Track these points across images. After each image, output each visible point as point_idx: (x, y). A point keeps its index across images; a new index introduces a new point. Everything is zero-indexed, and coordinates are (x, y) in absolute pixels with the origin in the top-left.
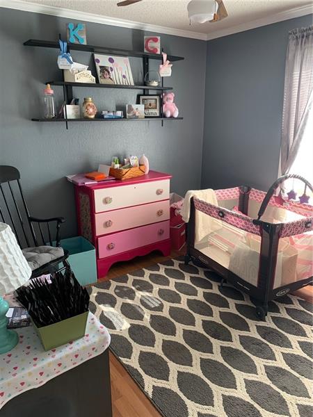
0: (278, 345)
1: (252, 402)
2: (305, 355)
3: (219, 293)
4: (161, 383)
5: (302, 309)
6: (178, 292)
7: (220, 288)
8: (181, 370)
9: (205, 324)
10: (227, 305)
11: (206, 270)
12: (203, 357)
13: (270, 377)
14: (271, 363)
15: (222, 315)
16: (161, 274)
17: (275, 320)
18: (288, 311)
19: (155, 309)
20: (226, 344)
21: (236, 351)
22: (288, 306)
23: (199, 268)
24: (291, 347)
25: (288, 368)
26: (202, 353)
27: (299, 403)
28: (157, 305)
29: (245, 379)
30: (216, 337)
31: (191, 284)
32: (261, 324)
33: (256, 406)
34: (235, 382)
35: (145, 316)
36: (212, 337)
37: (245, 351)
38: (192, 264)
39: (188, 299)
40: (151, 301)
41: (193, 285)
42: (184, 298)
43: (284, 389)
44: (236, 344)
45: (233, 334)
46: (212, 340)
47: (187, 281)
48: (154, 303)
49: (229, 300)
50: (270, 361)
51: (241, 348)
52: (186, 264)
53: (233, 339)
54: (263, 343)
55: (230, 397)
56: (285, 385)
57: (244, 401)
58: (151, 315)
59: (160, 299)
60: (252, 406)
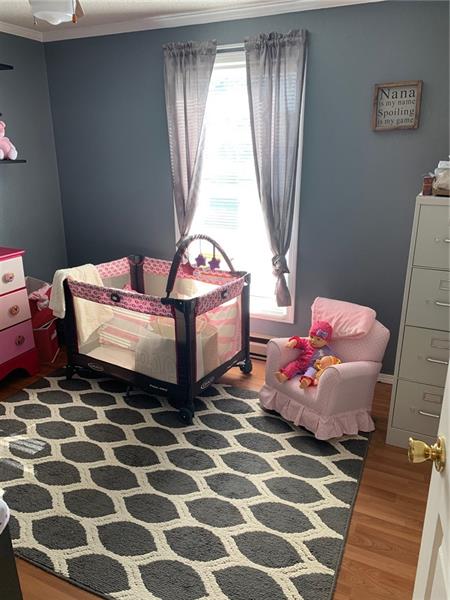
0: (215, 448)
1: (201, 525)
2: (245, 450)
3: (126, 406)
4: (77, 552)
5: (231, 397)
6: (67, 421)
7: (127, 400)
8: (101, 524)
9: (118, 452)
10: (141, 419)
11: (100, 380)
12: (126, 496)
13: (214, 488)
14: (211, 472)
15: (138, 434)
16: (33, 402)
17: (204, 419)
18: (216, 403)
19: (39, 455)
20: (152, 469)
21: (168, 472)
22: (215, 398)
23: (90, 381)
24: (228, 445)
25: (230, 471)
26: (125, 491)
27: (251, 504)
28: (40, 449)
29: (186, 503)
30: (138, 463)
31: (84, 405)
32: (189, 429)
33: (207, 527)
34: (175, 510)
35: (26, 469)
36: (132, 465)
37: (178, 469)
38: (79, 377)
39: (85, 427)
40: (29, 446)
41: (87, 406)
42: (79, 427)
43: (232, 495)
44: (166, 465)
45: (158, 454)
46: (133, 470)
47: (77, 402)
48: (34, 446)
49: (142, 411)
50: (209, 470)
51: (172, 467)
52: (69, 378)
53: (160, 459)
54: (197, 452)
55: (173, 531)
56: (232, 491)
57: (192, 528)
58: (35, 466)
59: (42, 438)
60: (202, 529)
